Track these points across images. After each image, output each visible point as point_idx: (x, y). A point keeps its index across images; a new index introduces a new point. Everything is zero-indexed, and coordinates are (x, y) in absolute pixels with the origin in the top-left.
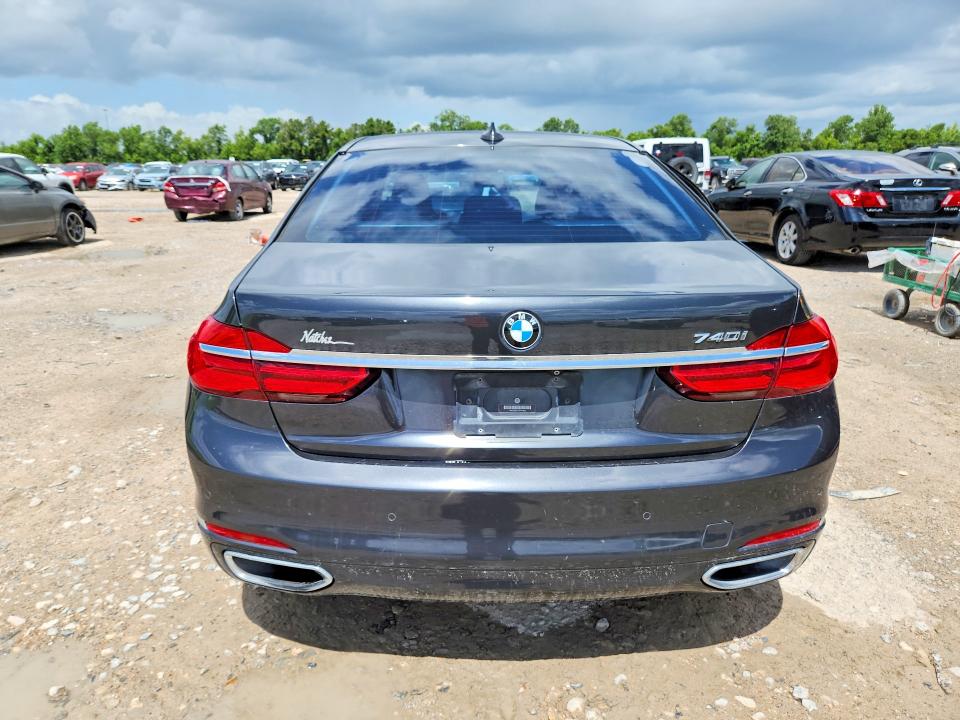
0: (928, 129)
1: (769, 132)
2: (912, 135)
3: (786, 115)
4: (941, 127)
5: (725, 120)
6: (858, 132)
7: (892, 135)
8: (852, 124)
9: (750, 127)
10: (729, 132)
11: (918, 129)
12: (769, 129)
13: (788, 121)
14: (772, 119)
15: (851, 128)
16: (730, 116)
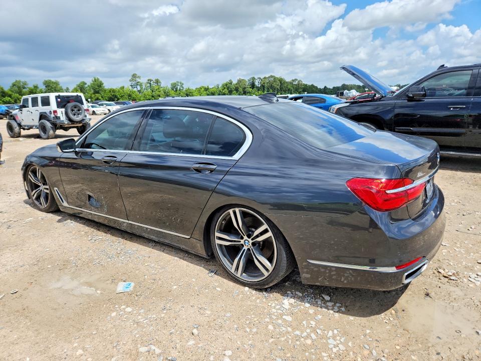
0: (119, 88)
1: (47, 89)
2: (113, 91)
3: (53, 80)
4: (123, 87)
5: (20, 82)
6: (90, 90)
7: (105, 91)
8: (86, 86)
9: (35, 85)
10: (24, 88)
11: (114, 88)
12: (46, 87)
13: (55, 83)
14: (46, 82)
15: (87, 87)
16: (23, 80)
